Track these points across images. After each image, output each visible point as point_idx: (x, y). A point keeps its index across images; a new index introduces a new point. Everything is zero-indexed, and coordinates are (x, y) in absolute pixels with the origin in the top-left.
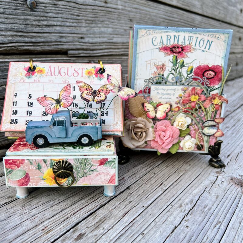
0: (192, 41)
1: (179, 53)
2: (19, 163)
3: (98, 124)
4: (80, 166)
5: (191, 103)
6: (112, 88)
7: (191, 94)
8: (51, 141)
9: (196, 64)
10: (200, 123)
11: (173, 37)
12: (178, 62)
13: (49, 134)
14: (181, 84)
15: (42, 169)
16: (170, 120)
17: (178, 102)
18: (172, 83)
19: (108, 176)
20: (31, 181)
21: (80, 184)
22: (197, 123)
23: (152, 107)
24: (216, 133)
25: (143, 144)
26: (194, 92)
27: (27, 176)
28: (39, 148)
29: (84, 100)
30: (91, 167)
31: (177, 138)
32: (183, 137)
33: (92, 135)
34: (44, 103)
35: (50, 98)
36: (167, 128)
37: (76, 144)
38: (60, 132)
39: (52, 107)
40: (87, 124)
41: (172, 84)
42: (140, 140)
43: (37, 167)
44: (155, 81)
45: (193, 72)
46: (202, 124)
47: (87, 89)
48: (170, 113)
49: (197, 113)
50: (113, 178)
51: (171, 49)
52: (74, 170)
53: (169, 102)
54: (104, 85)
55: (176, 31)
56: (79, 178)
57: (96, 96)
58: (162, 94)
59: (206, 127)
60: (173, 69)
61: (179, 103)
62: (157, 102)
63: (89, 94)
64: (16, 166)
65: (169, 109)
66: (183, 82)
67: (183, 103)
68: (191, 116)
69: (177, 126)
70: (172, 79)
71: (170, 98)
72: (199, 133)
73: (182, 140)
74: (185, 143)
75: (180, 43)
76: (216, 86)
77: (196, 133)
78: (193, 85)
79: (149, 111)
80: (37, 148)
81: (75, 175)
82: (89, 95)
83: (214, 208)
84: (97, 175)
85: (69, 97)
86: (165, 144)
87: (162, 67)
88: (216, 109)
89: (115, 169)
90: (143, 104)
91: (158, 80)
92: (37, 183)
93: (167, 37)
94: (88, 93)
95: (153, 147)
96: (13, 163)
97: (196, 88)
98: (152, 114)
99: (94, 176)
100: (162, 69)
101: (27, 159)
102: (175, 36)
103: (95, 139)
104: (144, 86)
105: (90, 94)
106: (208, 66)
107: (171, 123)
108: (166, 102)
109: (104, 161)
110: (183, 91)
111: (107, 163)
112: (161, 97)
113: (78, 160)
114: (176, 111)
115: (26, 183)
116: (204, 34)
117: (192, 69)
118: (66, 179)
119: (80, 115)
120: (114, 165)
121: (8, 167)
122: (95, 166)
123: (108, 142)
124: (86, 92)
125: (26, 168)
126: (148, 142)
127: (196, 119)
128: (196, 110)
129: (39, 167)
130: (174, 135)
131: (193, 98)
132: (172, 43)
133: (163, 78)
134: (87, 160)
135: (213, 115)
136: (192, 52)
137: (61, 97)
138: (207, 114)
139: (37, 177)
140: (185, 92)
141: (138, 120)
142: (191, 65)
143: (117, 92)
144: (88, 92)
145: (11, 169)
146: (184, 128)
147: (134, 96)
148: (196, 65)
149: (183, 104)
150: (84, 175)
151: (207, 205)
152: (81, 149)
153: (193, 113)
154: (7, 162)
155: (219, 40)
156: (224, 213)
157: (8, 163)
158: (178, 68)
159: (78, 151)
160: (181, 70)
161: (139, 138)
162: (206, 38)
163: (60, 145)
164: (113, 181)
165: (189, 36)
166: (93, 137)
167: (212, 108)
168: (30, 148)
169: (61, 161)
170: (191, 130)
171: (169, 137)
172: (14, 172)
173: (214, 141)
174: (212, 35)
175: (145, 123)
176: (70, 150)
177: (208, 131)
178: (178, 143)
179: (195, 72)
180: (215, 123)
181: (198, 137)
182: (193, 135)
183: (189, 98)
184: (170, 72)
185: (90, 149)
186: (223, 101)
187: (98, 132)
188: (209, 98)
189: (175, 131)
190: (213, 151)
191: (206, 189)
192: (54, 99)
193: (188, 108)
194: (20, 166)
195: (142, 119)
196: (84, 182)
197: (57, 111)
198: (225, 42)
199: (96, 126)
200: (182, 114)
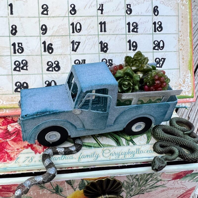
8: (73, 134)
13: (72, 124)
15: (63, 192)
19: (182, 191)
30: (155, 183)
43: (54, 191)
50: (189, 192)
52: (123, 189)
84: (163, 191)
109: (184, 174)
113: (134, 176)
122: (164, 181)
129: (57, 191)
150: (140, 193)
152: (131, 143)
168: (32, 147)
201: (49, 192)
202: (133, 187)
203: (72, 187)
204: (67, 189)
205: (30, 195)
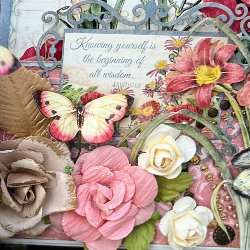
5: (195, 89)
7: (197, 61)
10: (227, 157)
14: (164, 28)
16: (128, 147)
17: (153, 87)
18: (134, 24)
22: (214, 158)
23: (68, 102)
25: (37, 225)
26: (208, 54)
31: (150, 204)
32: (170, 204)
36: (116, 172)
41: (133, 28)
44: (78, 17)
46: (233, 161)
49: (216, 123)
53: (124, 88)
58: (100, 60)
61: (157, 89)
62: (85, 88)
65: (123, 109)
66: (171, 20)
67: (169, 89)
68: (196, 135)
69: (150, 165)
70: (134, 11)
71: (128, 75)
72: (222, 187)
73: (166, 211)
74: (174, 220)
77: (213, 190)
78: (203, 30)
79: (58, 118)
90: (38, 95)
91: (87, 13)
95: (68, 235)
97: (212, 41)
104: (42, 33)
107: (128, 156)
108: (113, 88)
110: (172, 52)
112: (99, 72)
114: (144, 118)
126: (52, 219)
127: (213, 142)
128: (213, 114)
130: (137, 196)
131: (203, 74)
133: (103, 9)
140: (178, 55)
141: (21, 146)
147: (11, 71)
149: (169, 93)
153: (204, 123)
161: (24, 206)
170: (195, 178)
171: (123, 203)
175: (45, 157)
178: (154, 221)
181: (218, 202)
182: (202, 195)
183: (190, 74)
189: (143, 183)
193: (187, 107)
195: (36, 143)
200: (165, 128)
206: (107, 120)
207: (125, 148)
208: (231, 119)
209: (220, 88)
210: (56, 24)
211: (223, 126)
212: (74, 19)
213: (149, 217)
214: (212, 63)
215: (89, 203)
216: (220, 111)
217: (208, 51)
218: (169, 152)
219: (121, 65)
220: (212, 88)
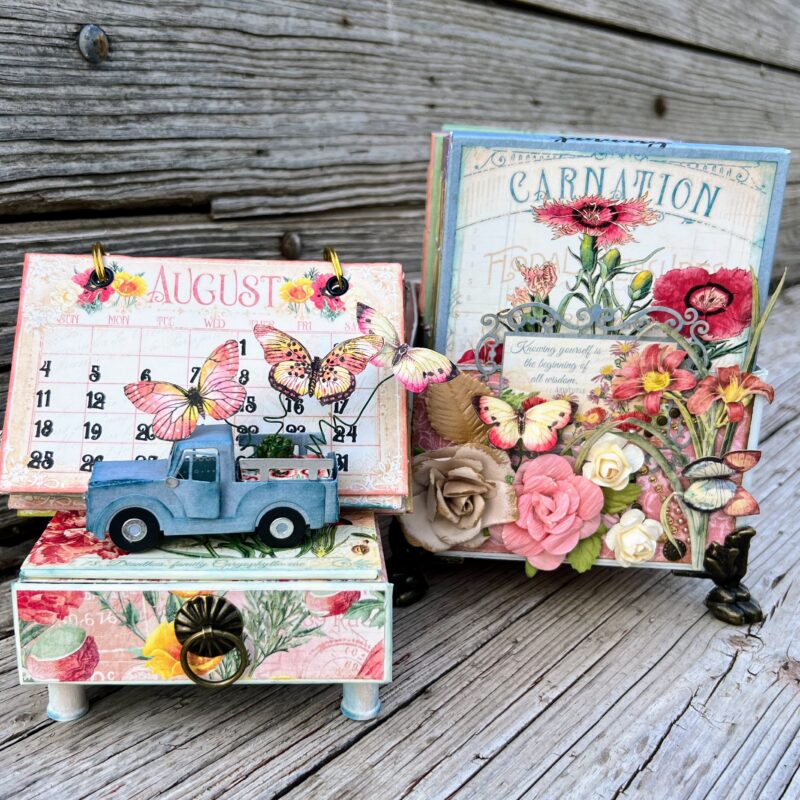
0: (649, 186)
1: (604, 225)
2: (66, 604)
3: (326, 474)
4: (265, 617)
5: (644, 396)
6: (374, 352)
7: (644, 368)
8: (168, 528)
9: (663, 263)
10: (677, 467)
11: (582, 174)
12: (600, 255)
13: (165, 507)
14: (609, 333)
15: (139, 625)
16: (572, 455)
17: (598, 393)
18: (577, 328)
19: (360, 652)
20: (101, 662)
21: (263, 675)
22: (664, 468)
23: (508, 408)
24: (731, 501)
25: (476, 537)
26: (656, 361)
27: (88, 648)
28: (127, 554)
29: (282, 392)
30: (301, 621)
31: (596, 517)
32: (617, 516)
33: (307, 511)
34: (148, 403)
35: (168, 387)
36: (560, 482)
37: (250, 541)
38: (199, 500)
39: (175, 416)
40: (287, 473)
42: (464, 524)
43: (125, 619)
44: (519, 320)
45: (651, 290)
46: (684, 472)
47: (289, 354)
48: (571, 432)
49: (666, 432)
50: (376, 659)
51: (575, 212)
52: (245, 630)
53: (567, 394)
54: (348, 342)
55: (594, 154)
56: (263, 657)
57: (321, 379)
58: (542, 364)
59: (697, 479)
60: (583, 281)
61: (602, 395)
62: (527, 393)
63: (296, 370)
64: (55, 615)
65: (567, 416)
66: (617, 324)
67: (616, 396)
68: (645, 445)
69: (595, 476)
70: (578, 314)
71: (572, 381)
72: (673, 500)
73: (613, 524)
74: (622, 534)
75: (607, 195)
76: (734, 341)
77: (663, 502)
78: (651, 335)
79: (498, 424)
80: (121, 554)
81: (248, 644)
82: (296, 374)
83: (717, 766)
84: (322, 647)
85: (233, 384)
86: (551, 540)
87: (545, 275)
88: (731, 418)
89: (382, 628)
90: (476, 401)
91: (529, 315)
92: (121, 670)
93: (563, 173)
94: (292, 367)
95: (508, 548)
96: (43, 603)
97: (660, 347)
98: (508, 434)
99: (313, 651)
100: (542, 281)
101: (92, 592)
102: (590, 170)
103: (313, 522)
104: (481, 336)
105: (300, 373)
106: (706, 272)
107: (573, 465)
108: (556, 394)
109: (347, 601)
110: (618, 357)
111: (355, 608)
112: (541, 376)
113: (258, 595)
114: (589, 426)
115: (83, 672)
116: (689, 164)
117: (648, 283)
118: (217, 658)
119: (264, 442)
120: (381, 615)
121: (26, 617)
122: (316, 616)
123: (358, 531)
124: (286, 365)
125: (87, 620)
126: (491, 531)
127: (662, 451)
128: (662, 422)
129: (130, 619)
130: (582, 508)
131: (651, 381)
132: (579, 192)
133: (545, 312)
134: (289, 596)
135: (722, 438)
136: (648, 225)
137: (207, 383)
138: (699, 437)
139: (121, 650)
140: (625, 361)
141: (458, 453)
142: (646, 266)
143: (390, 363)
144: (293, 363)
145: (36, 623)
146: (620, 484)
147: (449, 379)
148: (662, 268)
149: (615, 400)
150: (280, 647)
151: (696, 757)
152: (268, 556)
153: (652, 432)
154: (25, 600)
155: (742, 182)
156: (753, 785)
157: (26, 605)
158: (598, 276)
159: (259, 564)
160: (608, 286)
161: (461, 517)
162: (698, 178)
163: (196, 542)
164: (376, 669)
165: (638, 171)
166: (309, 516)
167: (716, 416)
168: (99, 553)
169: (204, 598)
170: (643, 489)
171: (568, 515)
172: (47, 634)
173: (725, 530)
174: (719, 168)
175: (484, 464)
176: (231, 561)
177: (703, 495)
178: (599, 535)
179: (657, 290)
180: (727, 468)
181: (668, 515)
182: (651, 507)
183: (637, 381)
184: (573, 290)
185: (297, 556)
186: (755, 392)
187: (328, 501)
188: (707, 383)
189: (588, 494)
190: (720, 564)
191: (693, 701)
192: (182, 391)
193: (634, 415)
194: (67, 614)
195: (474, 451)
196: (278, 669)
197: (192, 430)
198: (764, 190)
199: (319, 480)
200: (611, 437)
201: (116, 620)
202: (263, 627)
203: (154, 610)
204: (145, 617)
205: (84, 622)
206: (550, 427)
207: (569, 457)
208: (682, 427)
209: (669, 395)
210: (496, 327)
211: (672, 435)
212: (515, 322)
213: (595, 531)
214: (661, 369)
215: (530, 516)
216: (670, 419)
217: (656, 356)
218: (615, 462)
219: (564, 370)
220: (660, 395)
